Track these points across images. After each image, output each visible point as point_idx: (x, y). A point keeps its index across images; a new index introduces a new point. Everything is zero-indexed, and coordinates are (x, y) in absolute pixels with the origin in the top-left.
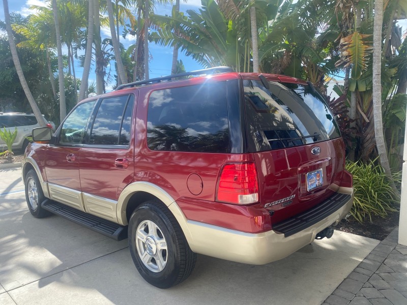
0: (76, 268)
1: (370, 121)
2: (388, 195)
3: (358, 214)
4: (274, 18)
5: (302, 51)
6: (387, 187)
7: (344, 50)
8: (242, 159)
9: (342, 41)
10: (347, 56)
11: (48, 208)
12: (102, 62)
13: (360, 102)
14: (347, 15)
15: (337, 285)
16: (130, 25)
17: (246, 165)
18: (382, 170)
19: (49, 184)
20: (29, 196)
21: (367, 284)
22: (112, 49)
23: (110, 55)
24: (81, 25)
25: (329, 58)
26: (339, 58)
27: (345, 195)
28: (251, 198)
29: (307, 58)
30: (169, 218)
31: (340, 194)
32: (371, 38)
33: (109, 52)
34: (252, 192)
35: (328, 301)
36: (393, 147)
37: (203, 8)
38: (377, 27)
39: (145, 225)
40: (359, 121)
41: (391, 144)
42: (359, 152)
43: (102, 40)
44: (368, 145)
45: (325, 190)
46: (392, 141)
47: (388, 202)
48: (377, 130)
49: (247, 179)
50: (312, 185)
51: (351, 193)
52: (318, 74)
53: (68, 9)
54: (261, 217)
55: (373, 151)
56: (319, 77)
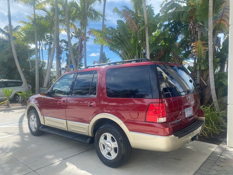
0: (66, 159)
1: (207, 85)
2: (219, 123)
3: (205, 132)
4: (155, 32)
5: (171, 48)
6: (219, 118)
7: (193, 49)
8: (158, 101)
9: (192, 44)
10: (195, 52)
11: (44, 130)
12: (59, 52)
13: (202, 75)
14: (194, 32)
15: (200, 165)
16: (75, 32)
17: (161, 104)
18: (215, 110)
19: (45, 117)
20: (30, 124)
21: (215, 165)
22: (65, 45)
23: (63, 48)
24: (48, 32)
25: (184, 52)
26: (191, 53)
27: (201, 121)
28: (163, 120)
29: (174, 52)
30: (119, 131)
31: (199, 120)
32: (207, 44)
33: (63, 47)
34: (163, 117)
35: (198, 172)
36: (219, 98)
37: (118, 25)
38: (210, 38)
39: (105, 136)
40: (201, 85)
41: (219, 96)
42: (202, 101)
43: (60, 40)
44: (207, 97)
45: (193, 117)
46: (219, 95)
47: (219, 127)
48: (212, 89)
49: (161, 110)
50: (188, 114)
51: (204, 119)
52: (179, 61)
53: (41, 23)
54: (168, 128)
55: (209, 100)
56: (180, 62)
